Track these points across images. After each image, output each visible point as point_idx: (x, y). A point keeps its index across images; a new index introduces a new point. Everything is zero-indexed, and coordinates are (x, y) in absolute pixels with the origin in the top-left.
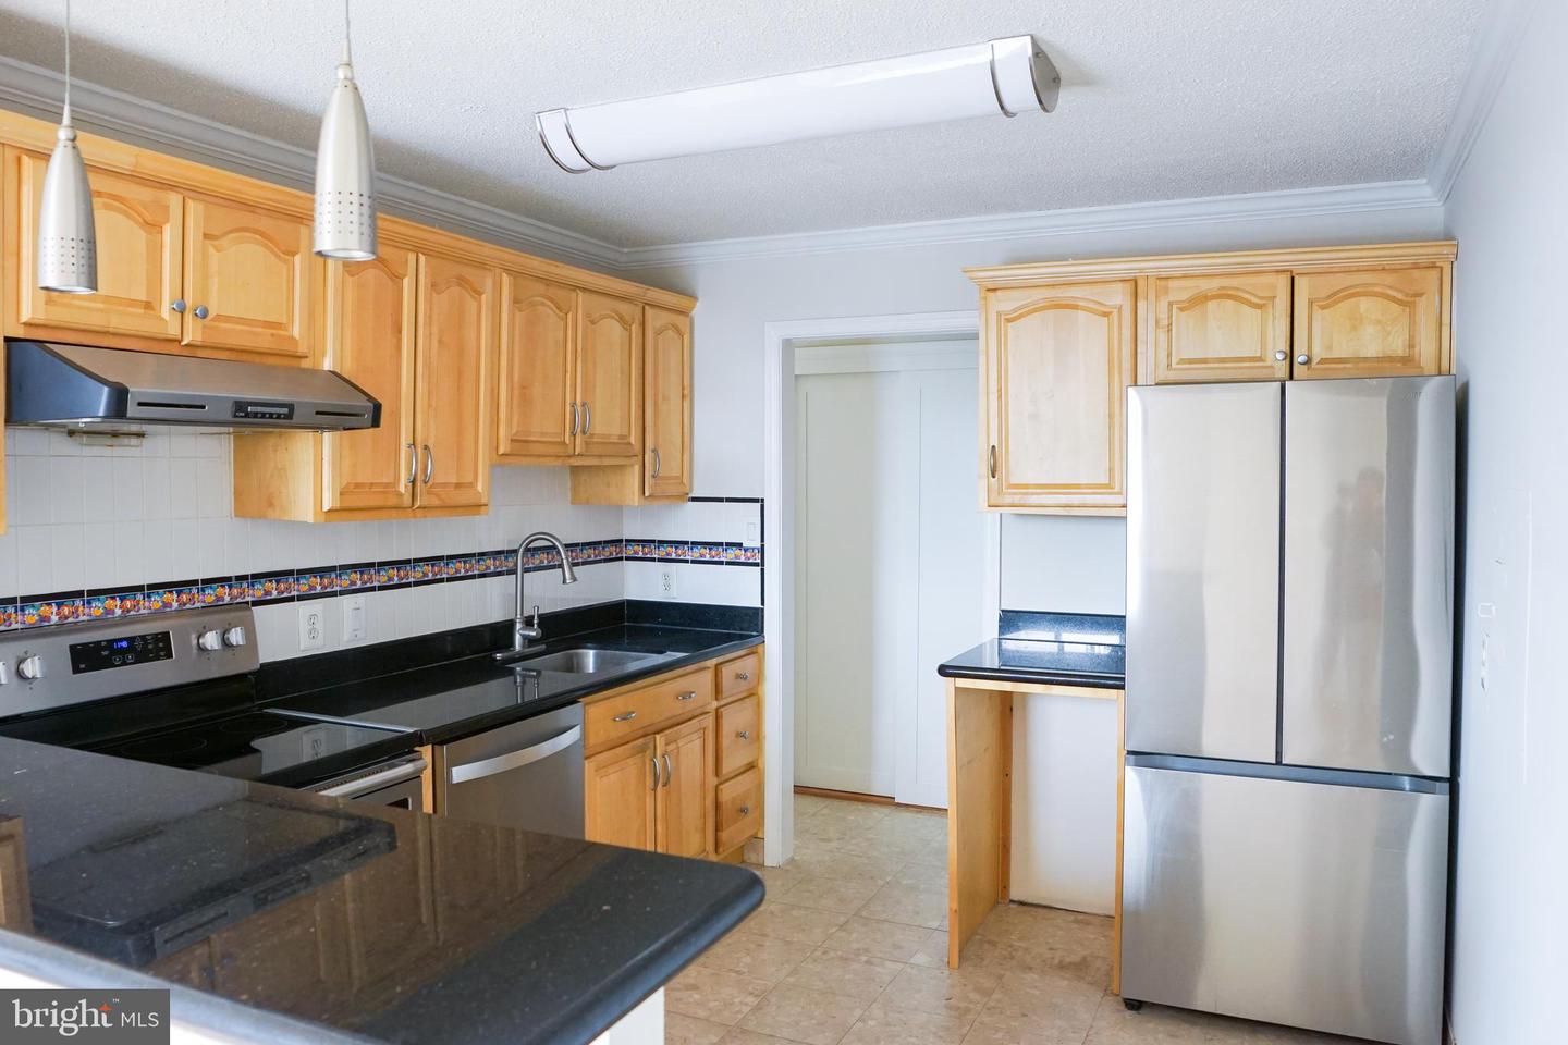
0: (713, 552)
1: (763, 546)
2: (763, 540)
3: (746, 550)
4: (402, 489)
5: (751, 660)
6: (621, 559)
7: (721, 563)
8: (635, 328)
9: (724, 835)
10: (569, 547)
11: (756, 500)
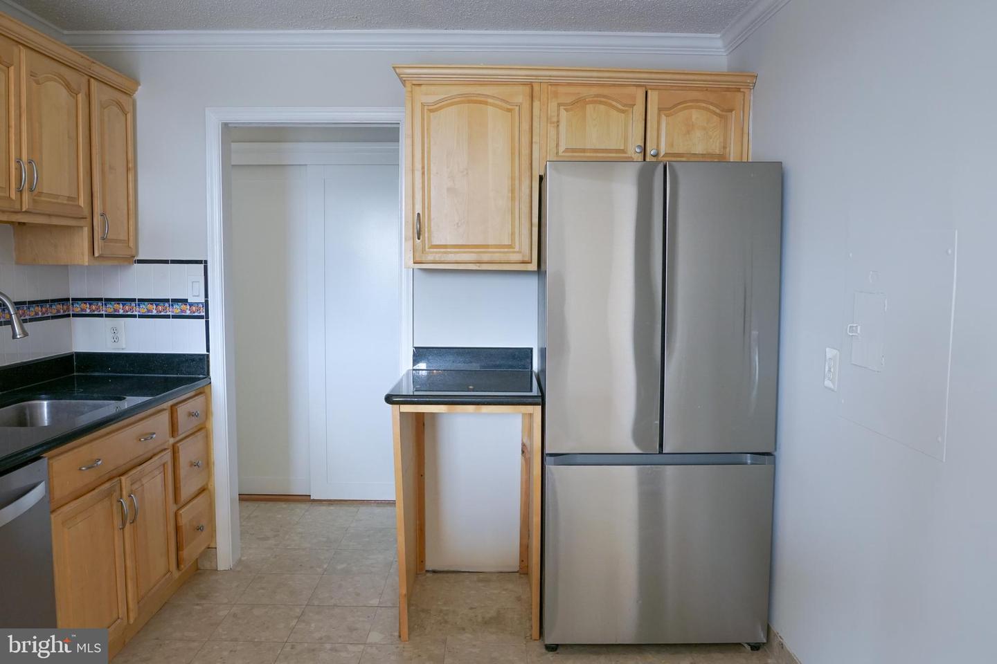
0: (159, 308)
1: (207, 302)
2: (206, 296)
3: (191, 305)
5: (200, 400)
6: (68, 316)
7: (168, 317)
8: (80, 97)
9: (185, 553)
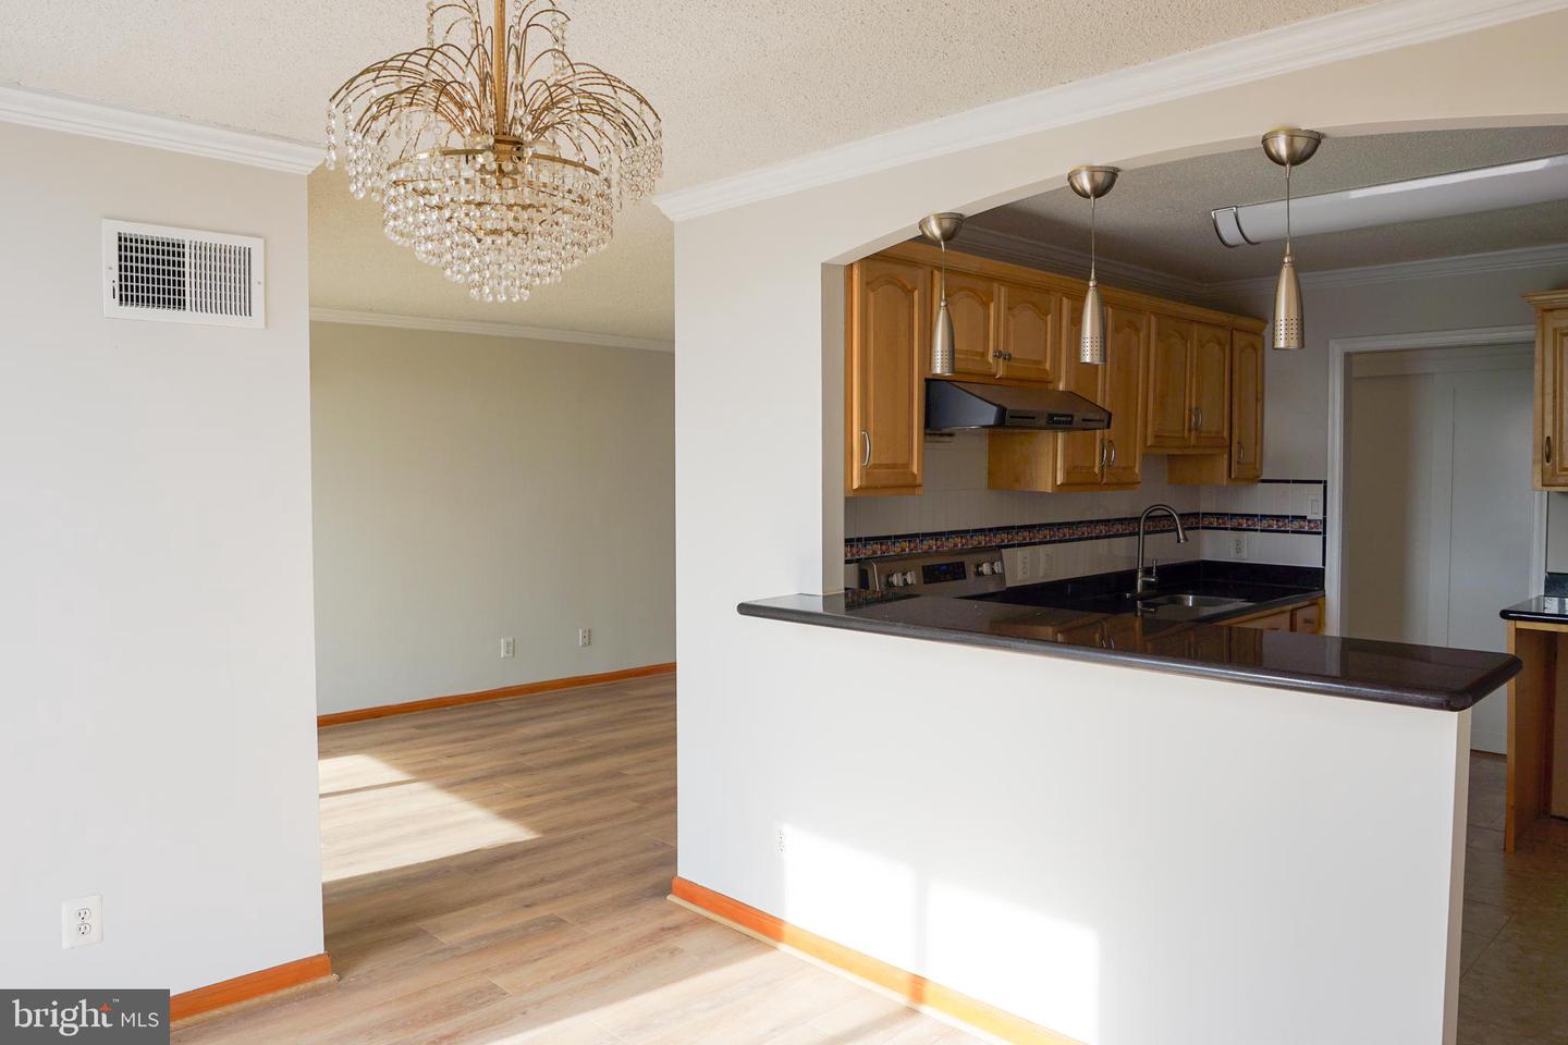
0: (1280, 524)
1: (1325, 519)
2: (1325, 513)
3: (1310, 521)
4: (1097, 470)
5: (1316, 609)
6: (1198, 528)
7: (1287, 532)
8: (1227, 348)
10: (1181, 516)
11: (1320, 482)
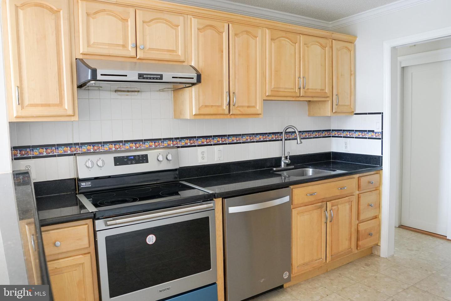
0: (363, 134)
1: (382, 131)
2: (382, 129)
3: (376, 133)
4: (225, 108)
5: (377, 176)
6: (330, 137)
7: (366, 138)
8: (328, 48)
9: (360, 243)
11: (380, 113)
